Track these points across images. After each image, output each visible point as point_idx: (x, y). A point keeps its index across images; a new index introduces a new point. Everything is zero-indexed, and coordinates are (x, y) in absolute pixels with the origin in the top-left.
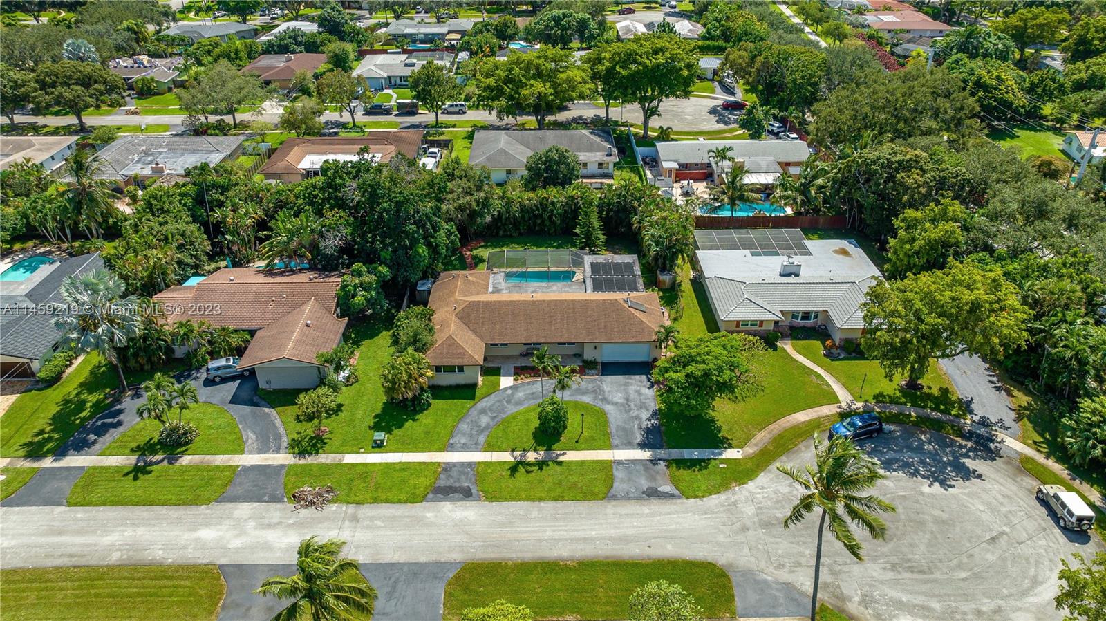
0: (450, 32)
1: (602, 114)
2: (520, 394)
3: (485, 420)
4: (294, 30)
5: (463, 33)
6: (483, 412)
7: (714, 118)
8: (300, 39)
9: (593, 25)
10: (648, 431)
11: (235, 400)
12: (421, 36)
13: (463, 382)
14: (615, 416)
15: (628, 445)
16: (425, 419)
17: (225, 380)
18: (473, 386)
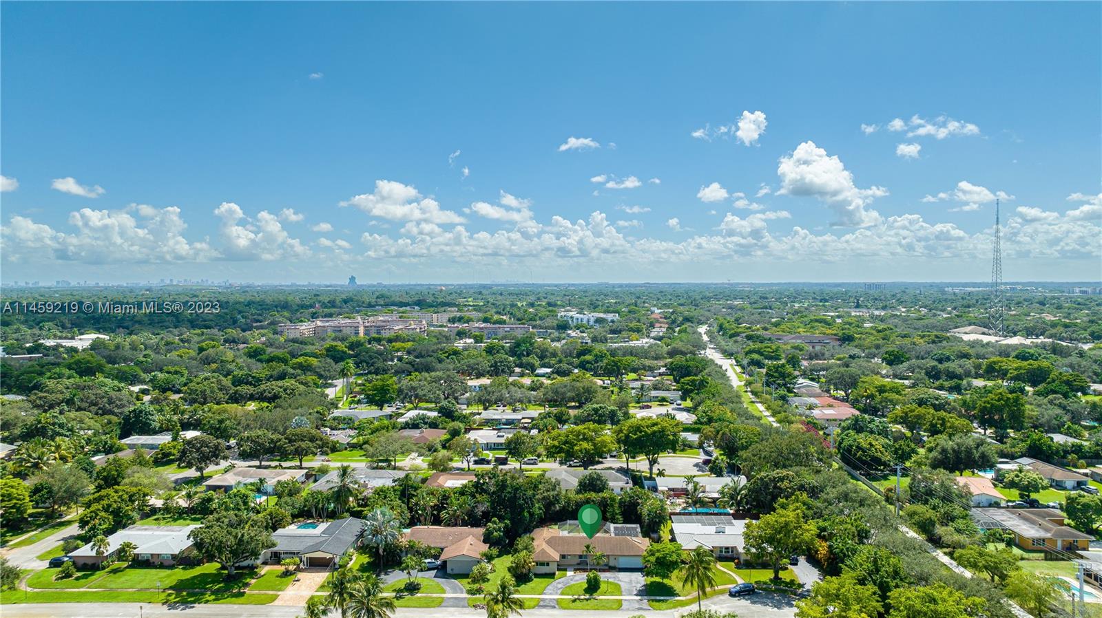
0: (523, 418)
1: (625, 466)
2: (577, 578)
3: (560, 586)
4: (423, 414)
5: (533, 419)
6: (559, 583)
7: (696, 469)
8: (426, 420)
9: (620, 413)
10: (640, 591)
11: (436, 576)
12: (504, 421)
13: (548, 572)
14: (624, 586)
15: (630, 594)
16: (530, 585)
17: (429, 569)
18: (554, 574)
